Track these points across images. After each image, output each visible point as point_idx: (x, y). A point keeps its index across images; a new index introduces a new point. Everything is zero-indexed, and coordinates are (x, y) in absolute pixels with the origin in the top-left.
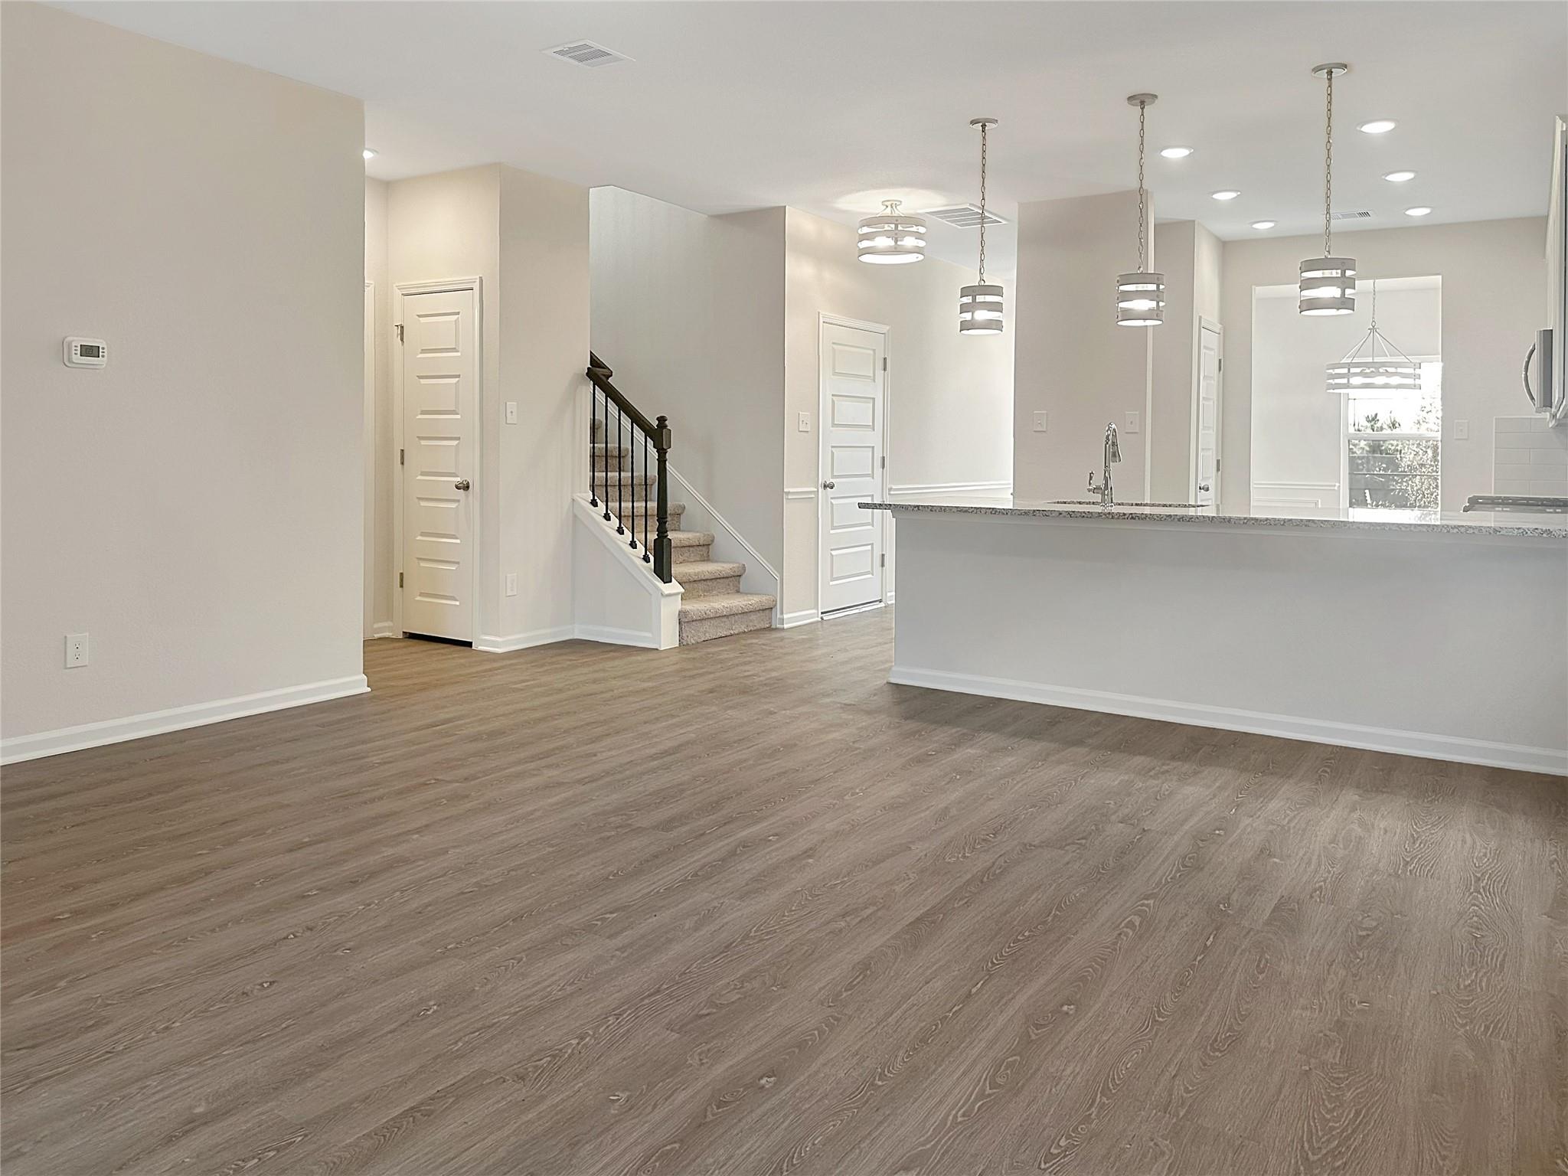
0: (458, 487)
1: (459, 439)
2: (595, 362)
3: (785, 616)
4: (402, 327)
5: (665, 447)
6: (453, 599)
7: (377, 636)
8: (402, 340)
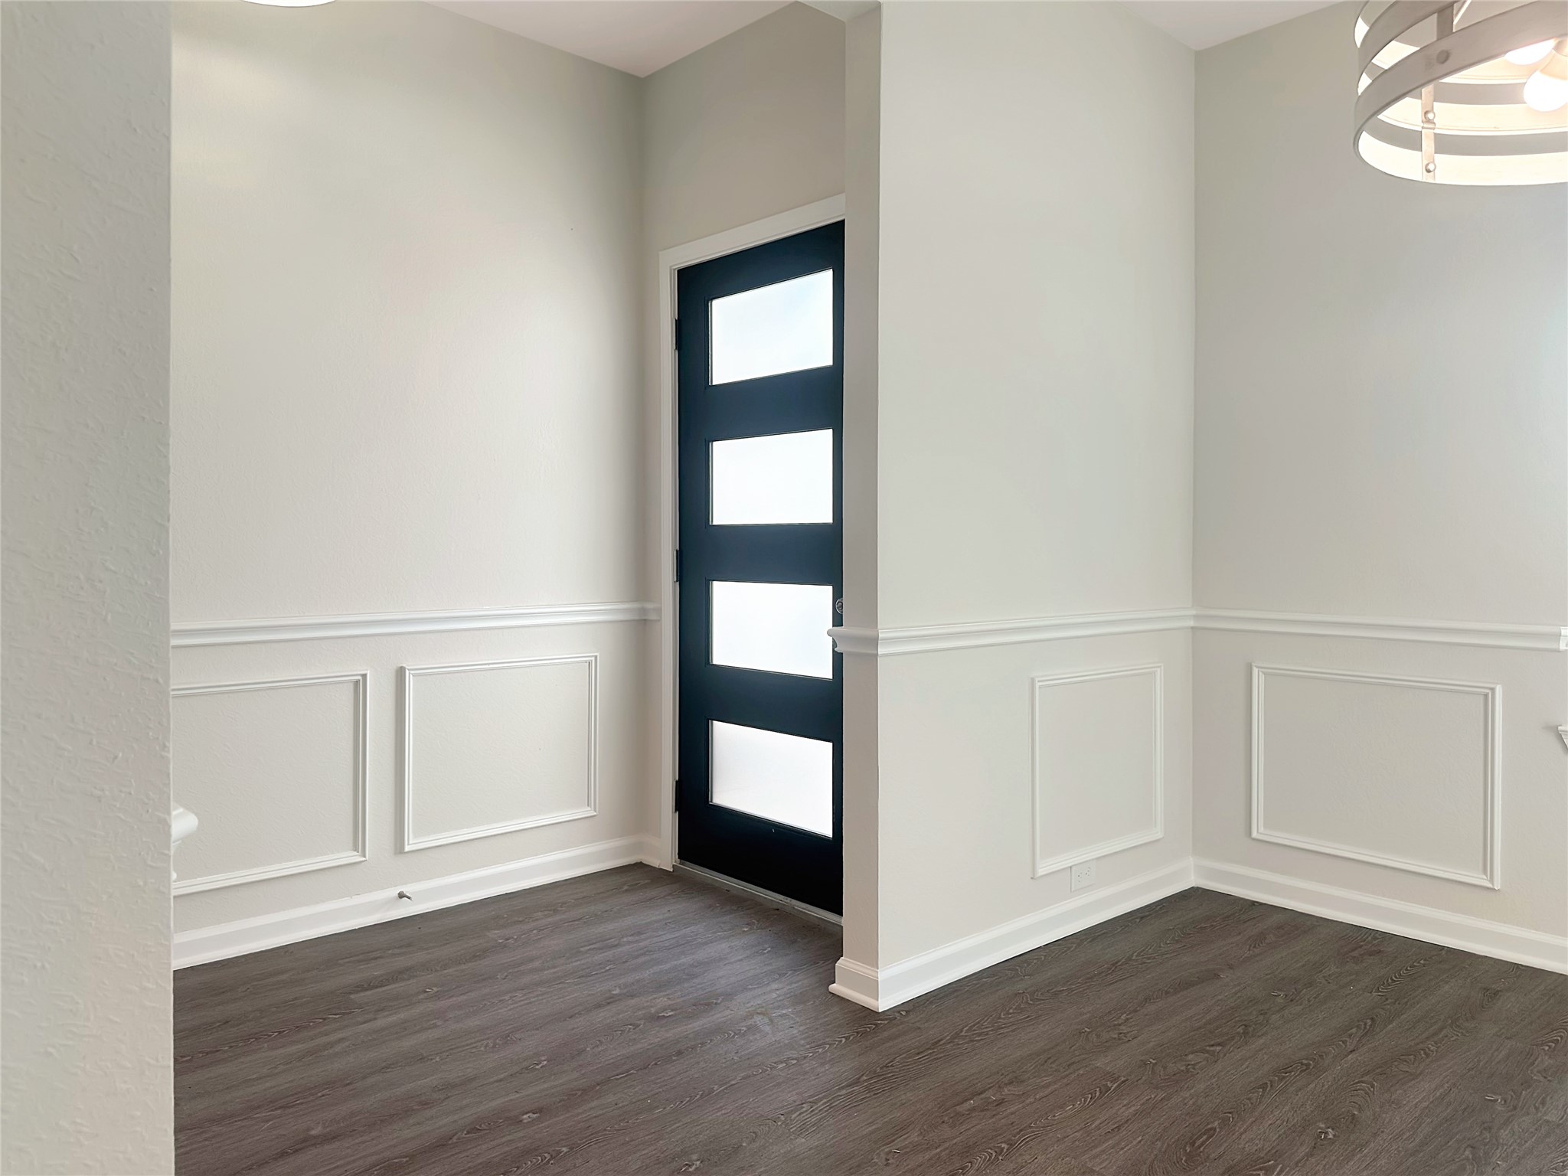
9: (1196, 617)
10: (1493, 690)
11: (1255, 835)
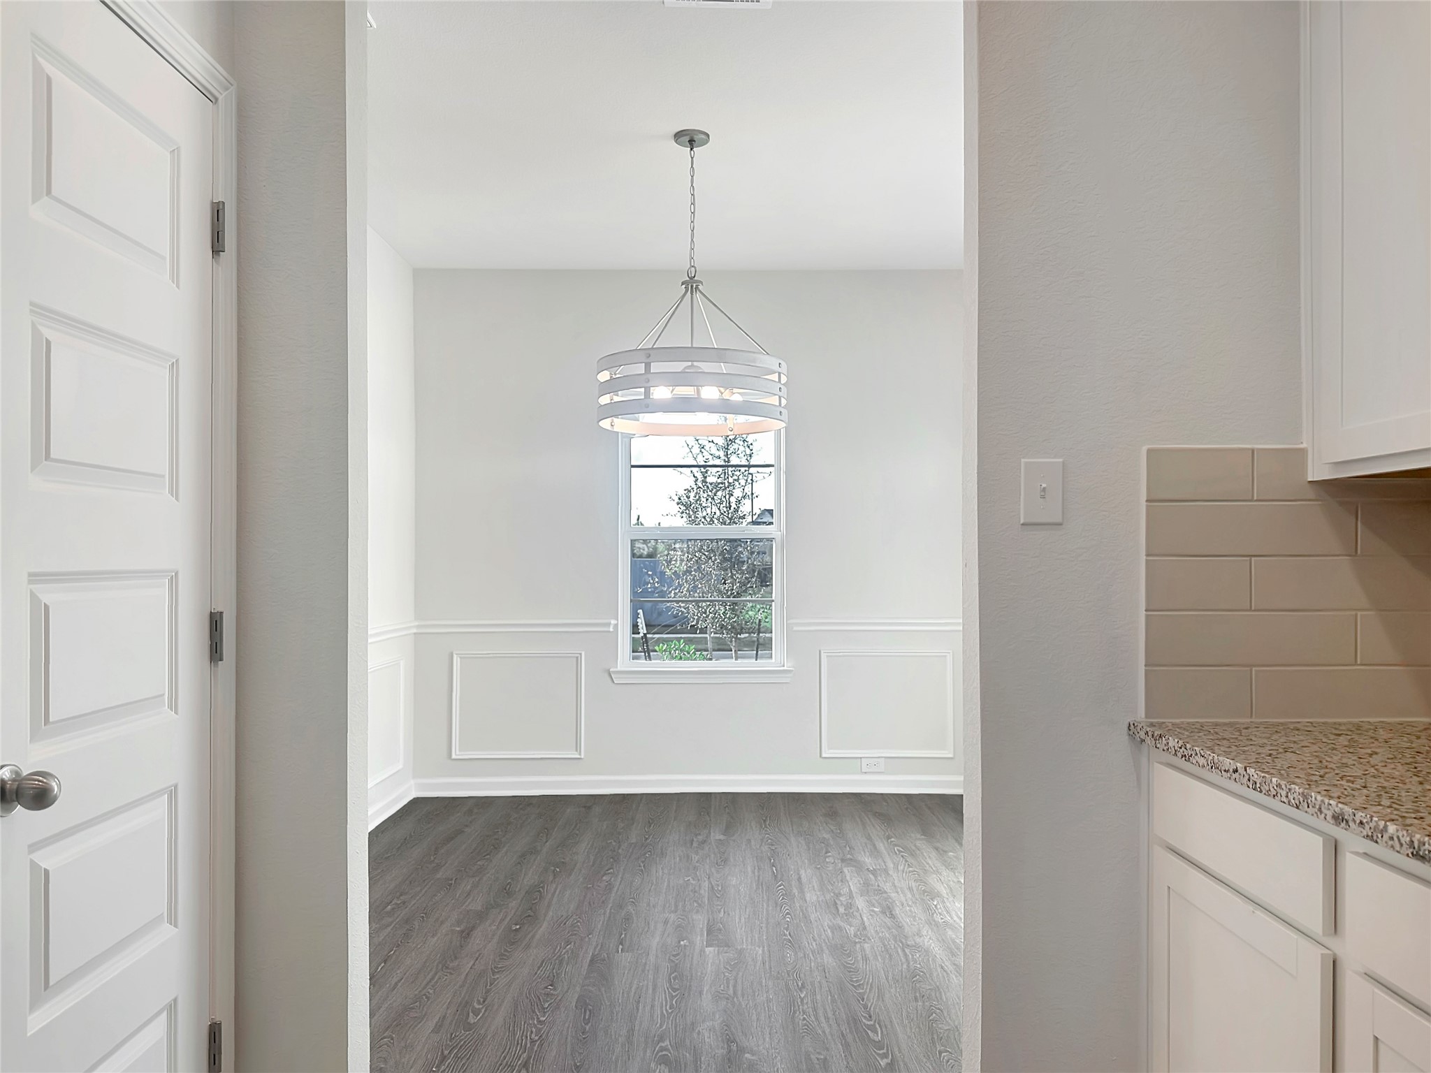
9: (418, 627)
10: (581, 654)
11: (454, 756)
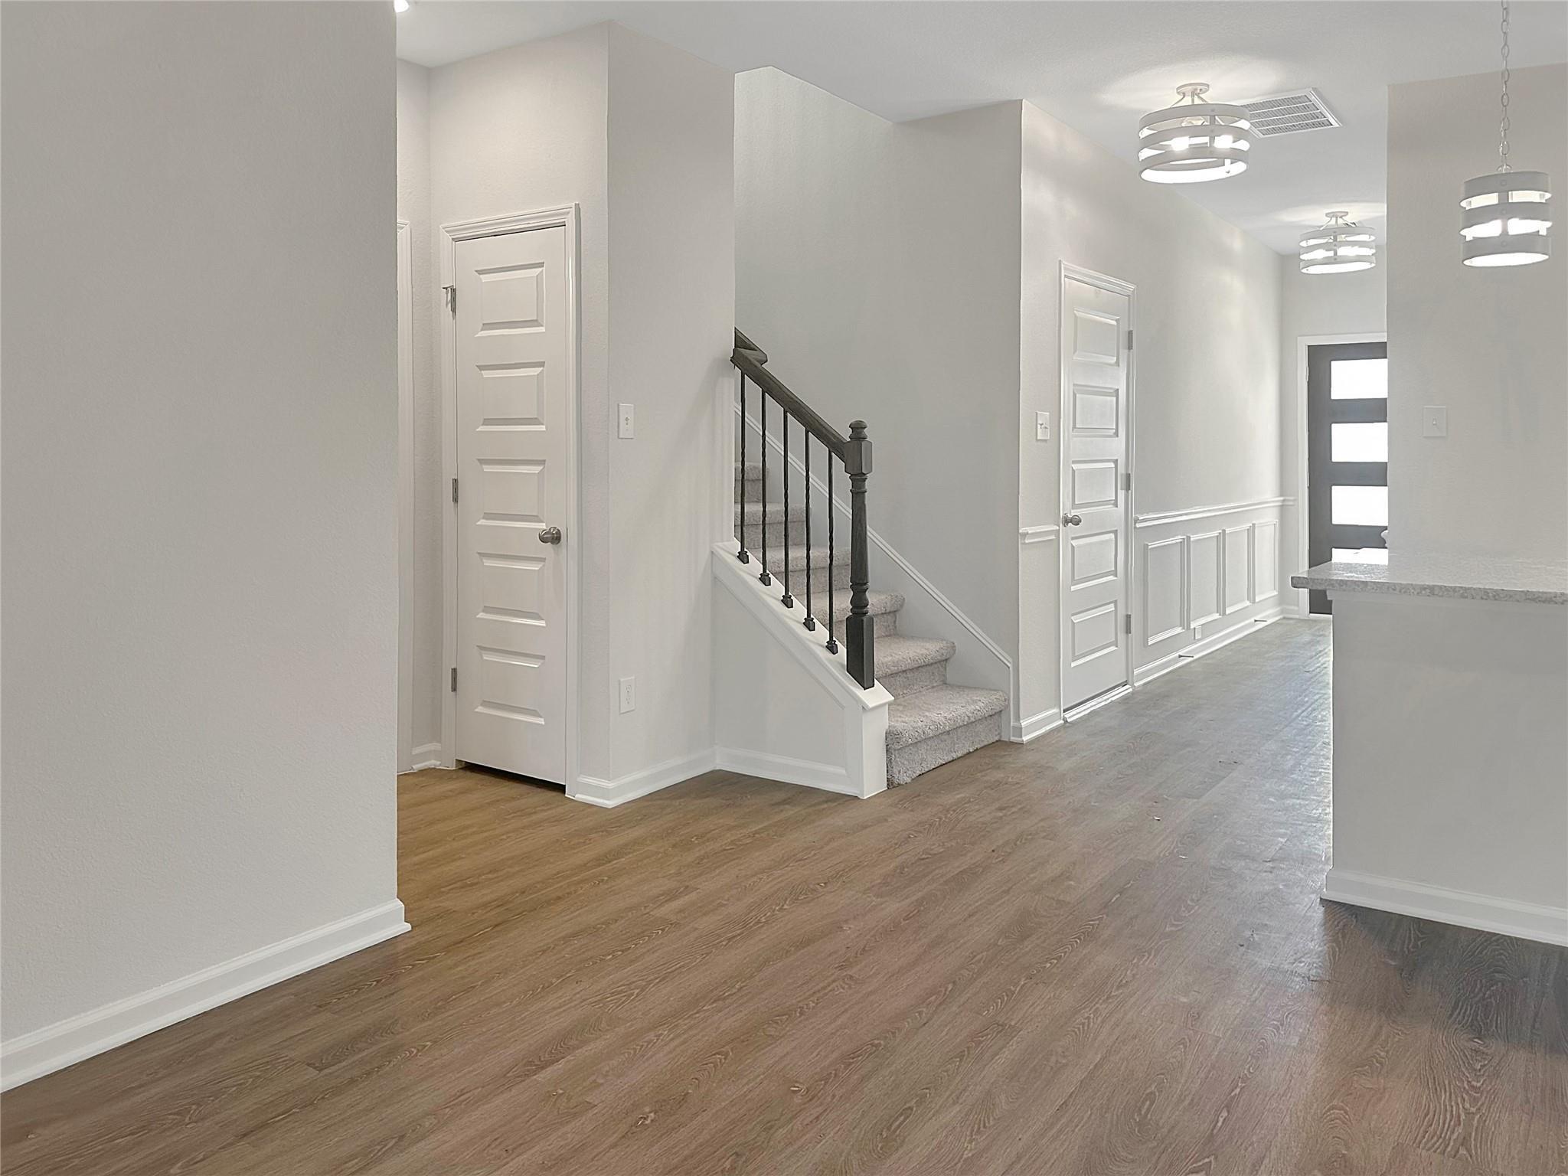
0: (543, 540)
1: (542, 462)
2: (741, 342)
3: (1024, 723)
4: (454, 291)
5: (864, 472)
6: (534, 713)
7: (417, 767)
8: (454, 310)
